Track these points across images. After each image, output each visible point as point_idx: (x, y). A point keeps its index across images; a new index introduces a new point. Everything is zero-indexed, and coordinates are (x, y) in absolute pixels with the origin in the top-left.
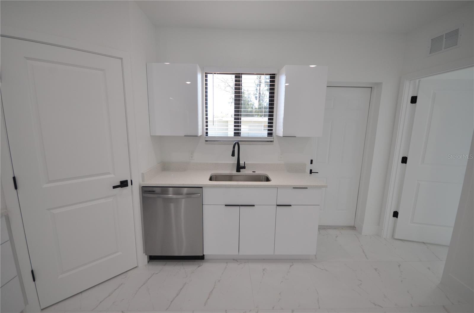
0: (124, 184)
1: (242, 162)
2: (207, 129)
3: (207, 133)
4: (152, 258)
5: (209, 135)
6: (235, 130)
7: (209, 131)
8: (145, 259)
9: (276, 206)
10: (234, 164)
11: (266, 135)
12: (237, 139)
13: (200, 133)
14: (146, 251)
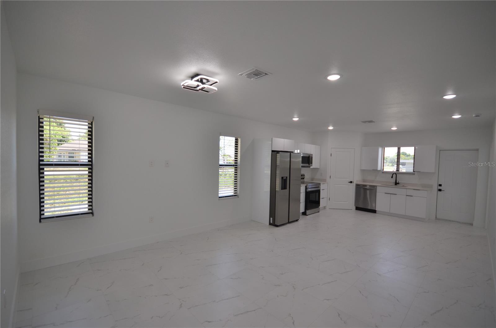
0: (351, 182)
1: (397, 182)
2: (383, 168)
3: (383, 169)
4: (358, 209)
5: (384, 170)
6: (397, 169)
7: (384, 169)
8: (354, 208)
9: (406, 196)
10: (394, 182)
11: (412, 171)
12: (398, 172)
13: (379, 168)
14: (355, 205)
